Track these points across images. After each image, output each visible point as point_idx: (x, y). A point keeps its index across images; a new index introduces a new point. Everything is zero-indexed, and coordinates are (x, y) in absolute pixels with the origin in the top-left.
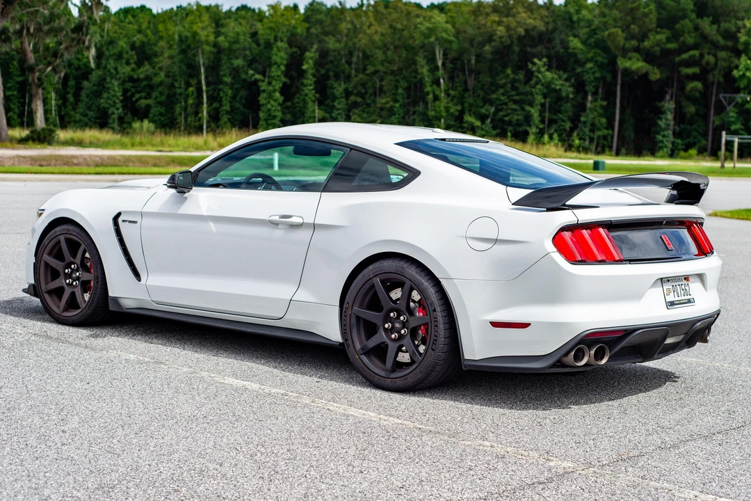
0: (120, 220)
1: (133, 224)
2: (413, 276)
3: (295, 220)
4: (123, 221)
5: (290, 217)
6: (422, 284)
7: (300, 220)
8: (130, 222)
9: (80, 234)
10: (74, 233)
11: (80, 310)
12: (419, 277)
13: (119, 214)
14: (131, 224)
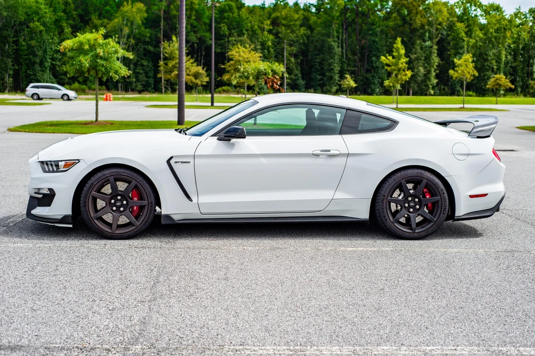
0: (172, 162)
1: (187, 164)
2: (429, 177)
3: (332, 152)
4: (176, 162)
5: (329, 151)
6: (435, 181)
7: (337, 152)
8: (182, 162)
9: (131, 175)
10: (125, 174)
11: (134, 227)
12: (432, 177)
13: (172, 157)
14: (183, 164)
